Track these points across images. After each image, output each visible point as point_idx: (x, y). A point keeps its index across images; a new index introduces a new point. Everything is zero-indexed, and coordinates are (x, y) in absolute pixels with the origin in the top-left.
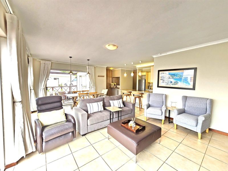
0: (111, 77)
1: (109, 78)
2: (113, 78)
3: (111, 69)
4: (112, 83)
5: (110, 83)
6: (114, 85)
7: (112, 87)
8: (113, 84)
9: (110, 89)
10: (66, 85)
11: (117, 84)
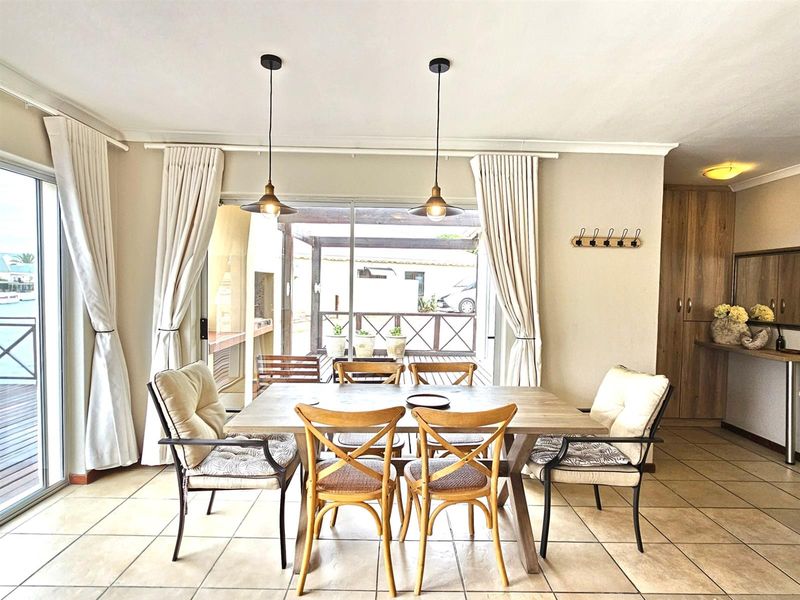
0: (719, 254)
1: (692, 262)
2: (739, 256)
3: (723, 172)
4: (723, 308)
5: (707, 302)
6: (754, 322)
7: (723, 339)
8: (740, 313)
9: (703, 358)
10: (441, 304)
11: (780, 311)
